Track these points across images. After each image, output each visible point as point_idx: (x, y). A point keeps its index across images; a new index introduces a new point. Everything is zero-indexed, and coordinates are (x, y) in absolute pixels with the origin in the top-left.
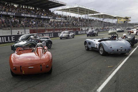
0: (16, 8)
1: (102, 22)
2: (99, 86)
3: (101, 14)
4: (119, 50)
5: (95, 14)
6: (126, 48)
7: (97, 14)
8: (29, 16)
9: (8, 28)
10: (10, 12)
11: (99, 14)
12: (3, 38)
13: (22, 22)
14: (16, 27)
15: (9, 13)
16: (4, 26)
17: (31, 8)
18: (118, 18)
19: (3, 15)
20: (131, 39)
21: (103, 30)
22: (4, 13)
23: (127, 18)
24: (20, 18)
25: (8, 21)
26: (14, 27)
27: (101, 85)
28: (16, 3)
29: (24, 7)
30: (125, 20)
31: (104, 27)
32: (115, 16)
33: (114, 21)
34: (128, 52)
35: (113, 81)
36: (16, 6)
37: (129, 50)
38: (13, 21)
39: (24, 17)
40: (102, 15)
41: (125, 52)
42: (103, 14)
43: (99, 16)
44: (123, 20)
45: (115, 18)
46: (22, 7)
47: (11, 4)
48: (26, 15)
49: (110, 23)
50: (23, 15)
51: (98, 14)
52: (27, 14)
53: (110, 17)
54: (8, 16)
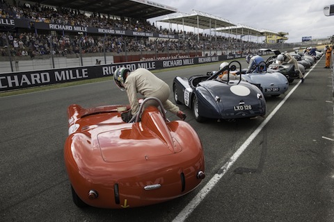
0: (88, 19)
1: (238, 41)
2: (235, 151)
3: (238, 27)
4: (268, 90)
5: (227, 28)
6: (280, 86)
7: (230, 28)
8: (111, 31)
9: (75, 55)
10: (78, 25)
11: (235, 27)
12: (67, 72)
13: (100, 44)
14: (91, 52)
15: (77, 29)
16: (69, 52)
17: (115, 19)
18: (268, 34)
19: (67, 32)
20: (288, 70)
21: (241, 55)
22: (68, 28)
23: (282, 35)
24: (96, 35)
25: (75, 42)
26: (86, 52)
27: (237, 150)
28: (89, 11)
29: (102, 17)
30: (279, 38)
31: (243, 49)
32: (261, 31)
33: (261, 40)
34: (284, 93)
35: (258, 143)
36: (88, 15)
37: (285, 90)
38: (84, 41)
39: (102, 35)
40: (240, 30)
41: (278, 93)
42: (241, 27)
43: (234, 31)
44: (275, 38)
45: (262, 34)
46: (100, 16)
47: (79, 13)
48: (106, 31)
49: (252, 43)
50: (100, 31)
51: (233, 27)
52: (108, 28)
53: (254, 33)
54: (76, 33)
